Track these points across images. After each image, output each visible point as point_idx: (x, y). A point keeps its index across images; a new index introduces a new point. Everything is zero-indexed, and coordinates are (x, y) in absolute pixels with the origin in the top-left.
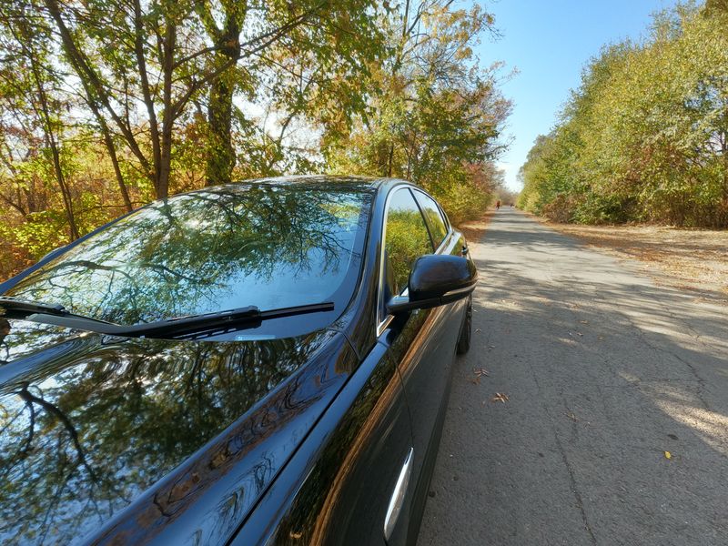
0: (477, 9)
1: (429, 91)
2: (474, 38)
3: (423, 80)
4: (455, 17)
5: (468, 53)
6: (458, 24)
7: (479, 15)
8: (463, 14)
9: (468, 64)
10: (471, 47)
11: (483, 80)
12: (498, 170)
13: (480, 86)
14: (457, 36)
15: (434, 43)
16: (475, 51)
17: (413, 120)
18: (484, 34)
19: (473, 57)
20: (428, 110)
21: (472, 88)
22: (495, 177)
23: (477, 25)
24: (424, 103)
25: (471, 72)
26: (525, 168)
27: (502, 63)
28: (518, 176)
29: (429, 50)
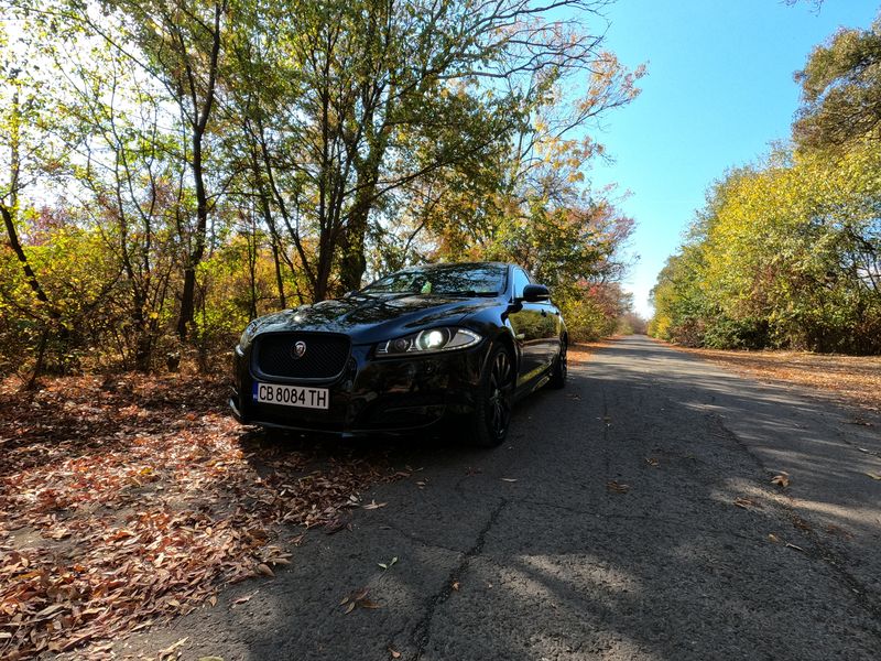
0: (588, 140)
1: (542, 210)
2: (585, 164)
3: (537, 200)
4: (567, 145)
5: (580, 177)
6: (570, 152)
7: (590, 144)
8: (574, 143)
9: (580, 186)
10: (583, 172)
11: (596, 200)
12: (625, 292)
13: (593, 206)
14: (569, 162)
15: (548, 167)
16: (588, 174)
17: (526, 237)
18: (597, 160)
19: (585, 180)
20: (541, 227)
21: (585, 208)
22: (622, 300)
23: (588, 153)
24: (537, 220)
25: (584, 194)
27: (616, 185)
29: (542, 173)
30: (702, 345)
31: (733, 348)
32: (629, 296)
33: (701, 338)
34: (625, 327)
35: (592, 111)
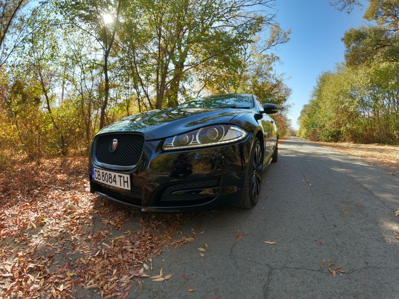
0: (273, 55)
1: (256, 82)
2: (273, 64)
3: (254, 78)
4: (264, 56)
5: (271, 69)
6: (266, 59)
7: (274, 56)
8: (267, 55)
9: (271, 73)
10: (272, 67)
11: (278, 79)
12: (288, 119)
13: (277, 81)
14: (266, 63)
15: (257, 64)
16: (274, 68)
18: (277, 63)
19: (273, 70)
20: (256, 89)
21: (274, 82)
22: (287, 122)
23: (274, 59)
24: (254, 86)
25: (273, 76)
26: (300, 118)
27: (285, 74)
28: (297, 122)
29: (255, 67)
30: (319, 141)
31: (329, 141)
32: (290, 120)
33: (319, 137)
34: (288, 133)
35: (273, 44)
